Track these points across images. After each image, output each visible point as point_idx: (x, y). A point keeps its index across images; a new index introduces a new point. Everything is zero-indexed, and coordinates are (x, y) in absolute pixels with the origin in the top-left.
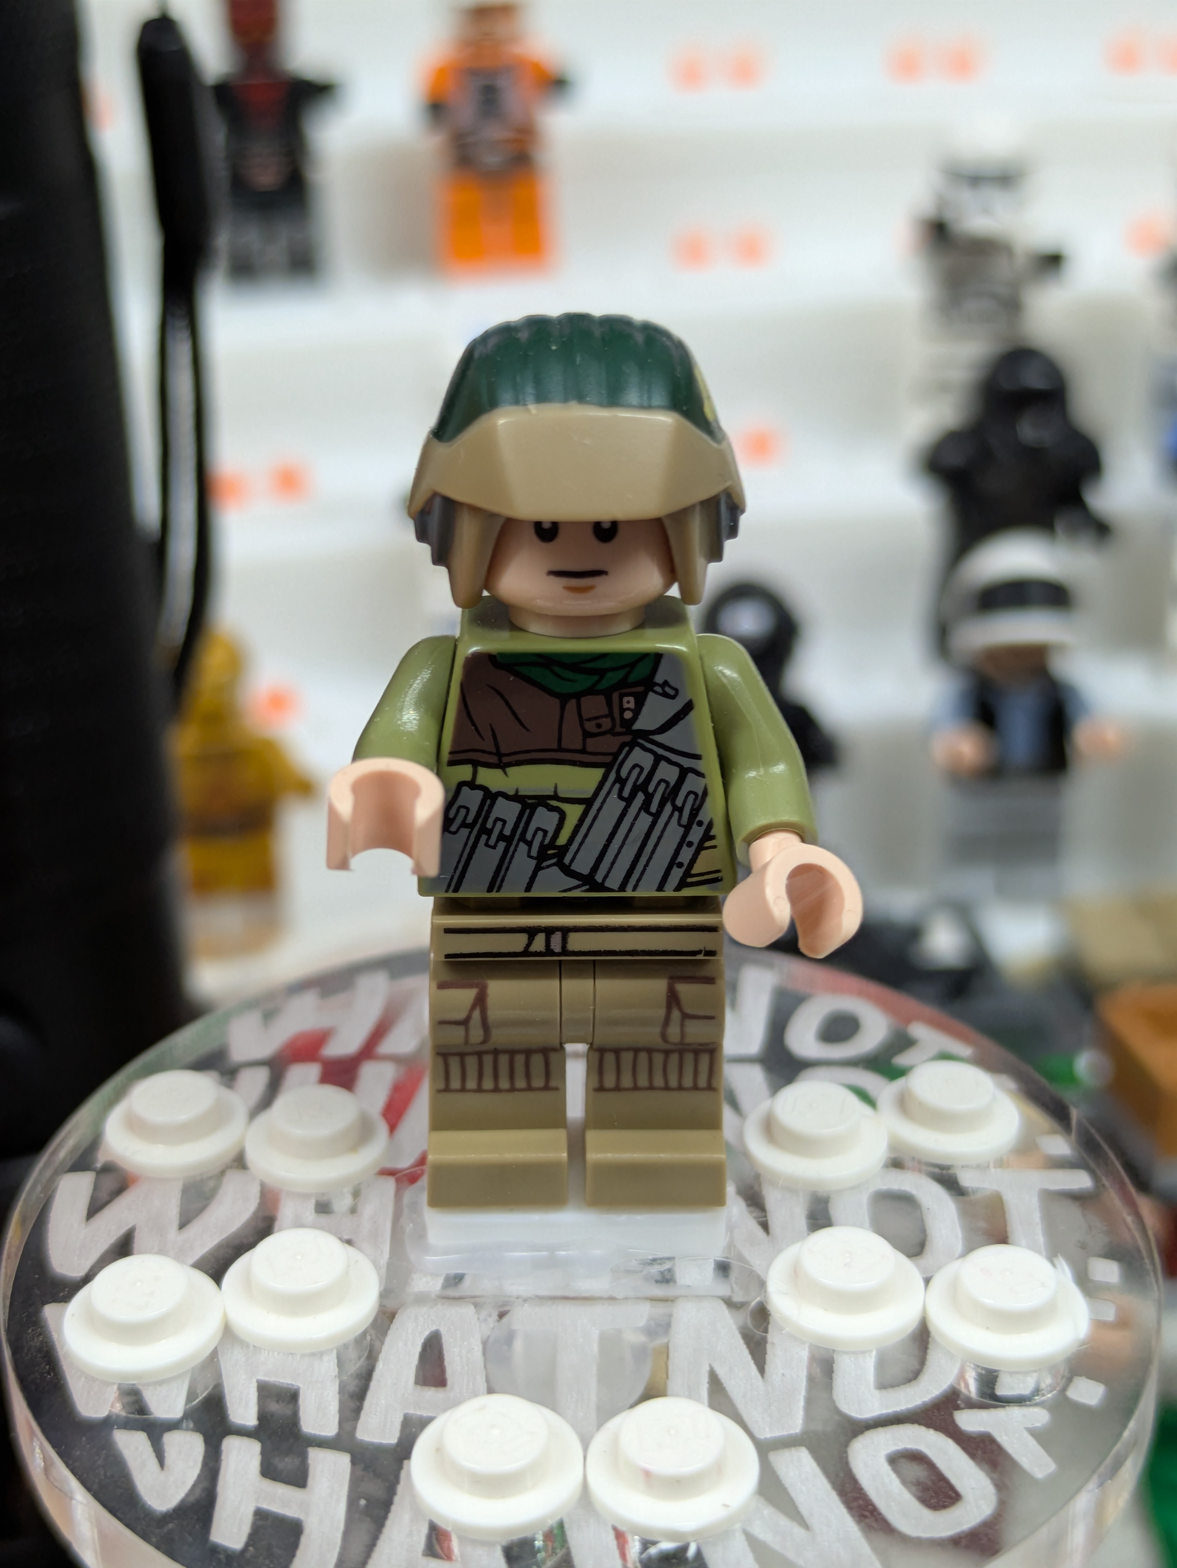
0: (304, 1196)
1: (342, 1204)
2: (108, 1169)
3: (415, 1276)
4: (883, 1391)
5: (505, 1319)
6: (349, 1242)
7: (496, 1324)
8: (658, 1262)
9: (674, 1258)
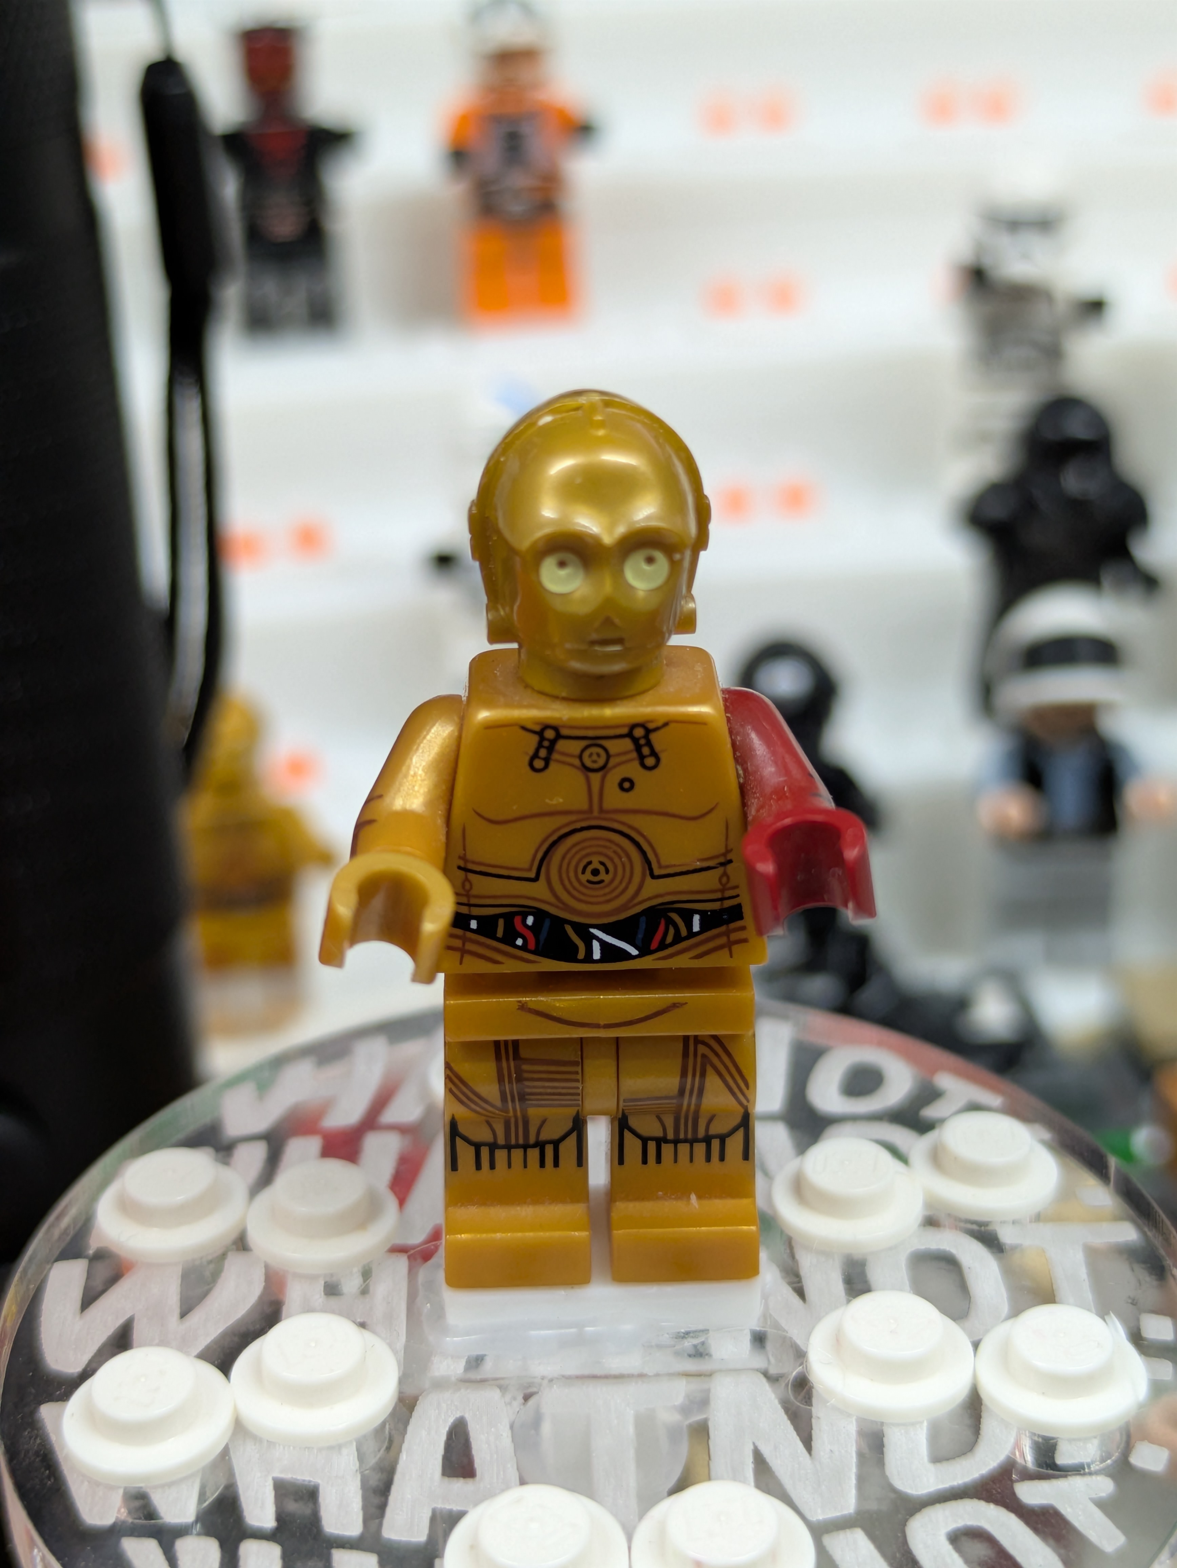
0: (311, 1278)
1: (351, 1285)
2: (101, 1256)
3: (436, 1360)
4: (938, 1465)
5: (532, 1402)
6: (363, 1325)
7: (522, 1407)
8: (691, 1335)
9: (708, 1330)
